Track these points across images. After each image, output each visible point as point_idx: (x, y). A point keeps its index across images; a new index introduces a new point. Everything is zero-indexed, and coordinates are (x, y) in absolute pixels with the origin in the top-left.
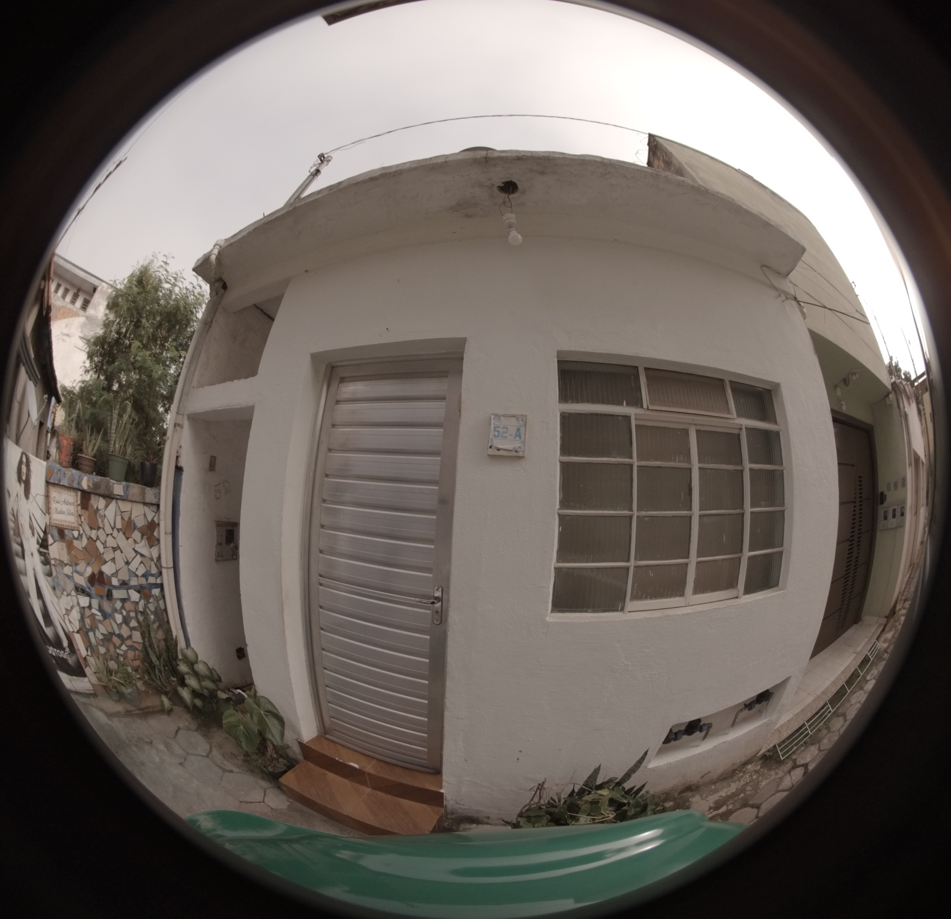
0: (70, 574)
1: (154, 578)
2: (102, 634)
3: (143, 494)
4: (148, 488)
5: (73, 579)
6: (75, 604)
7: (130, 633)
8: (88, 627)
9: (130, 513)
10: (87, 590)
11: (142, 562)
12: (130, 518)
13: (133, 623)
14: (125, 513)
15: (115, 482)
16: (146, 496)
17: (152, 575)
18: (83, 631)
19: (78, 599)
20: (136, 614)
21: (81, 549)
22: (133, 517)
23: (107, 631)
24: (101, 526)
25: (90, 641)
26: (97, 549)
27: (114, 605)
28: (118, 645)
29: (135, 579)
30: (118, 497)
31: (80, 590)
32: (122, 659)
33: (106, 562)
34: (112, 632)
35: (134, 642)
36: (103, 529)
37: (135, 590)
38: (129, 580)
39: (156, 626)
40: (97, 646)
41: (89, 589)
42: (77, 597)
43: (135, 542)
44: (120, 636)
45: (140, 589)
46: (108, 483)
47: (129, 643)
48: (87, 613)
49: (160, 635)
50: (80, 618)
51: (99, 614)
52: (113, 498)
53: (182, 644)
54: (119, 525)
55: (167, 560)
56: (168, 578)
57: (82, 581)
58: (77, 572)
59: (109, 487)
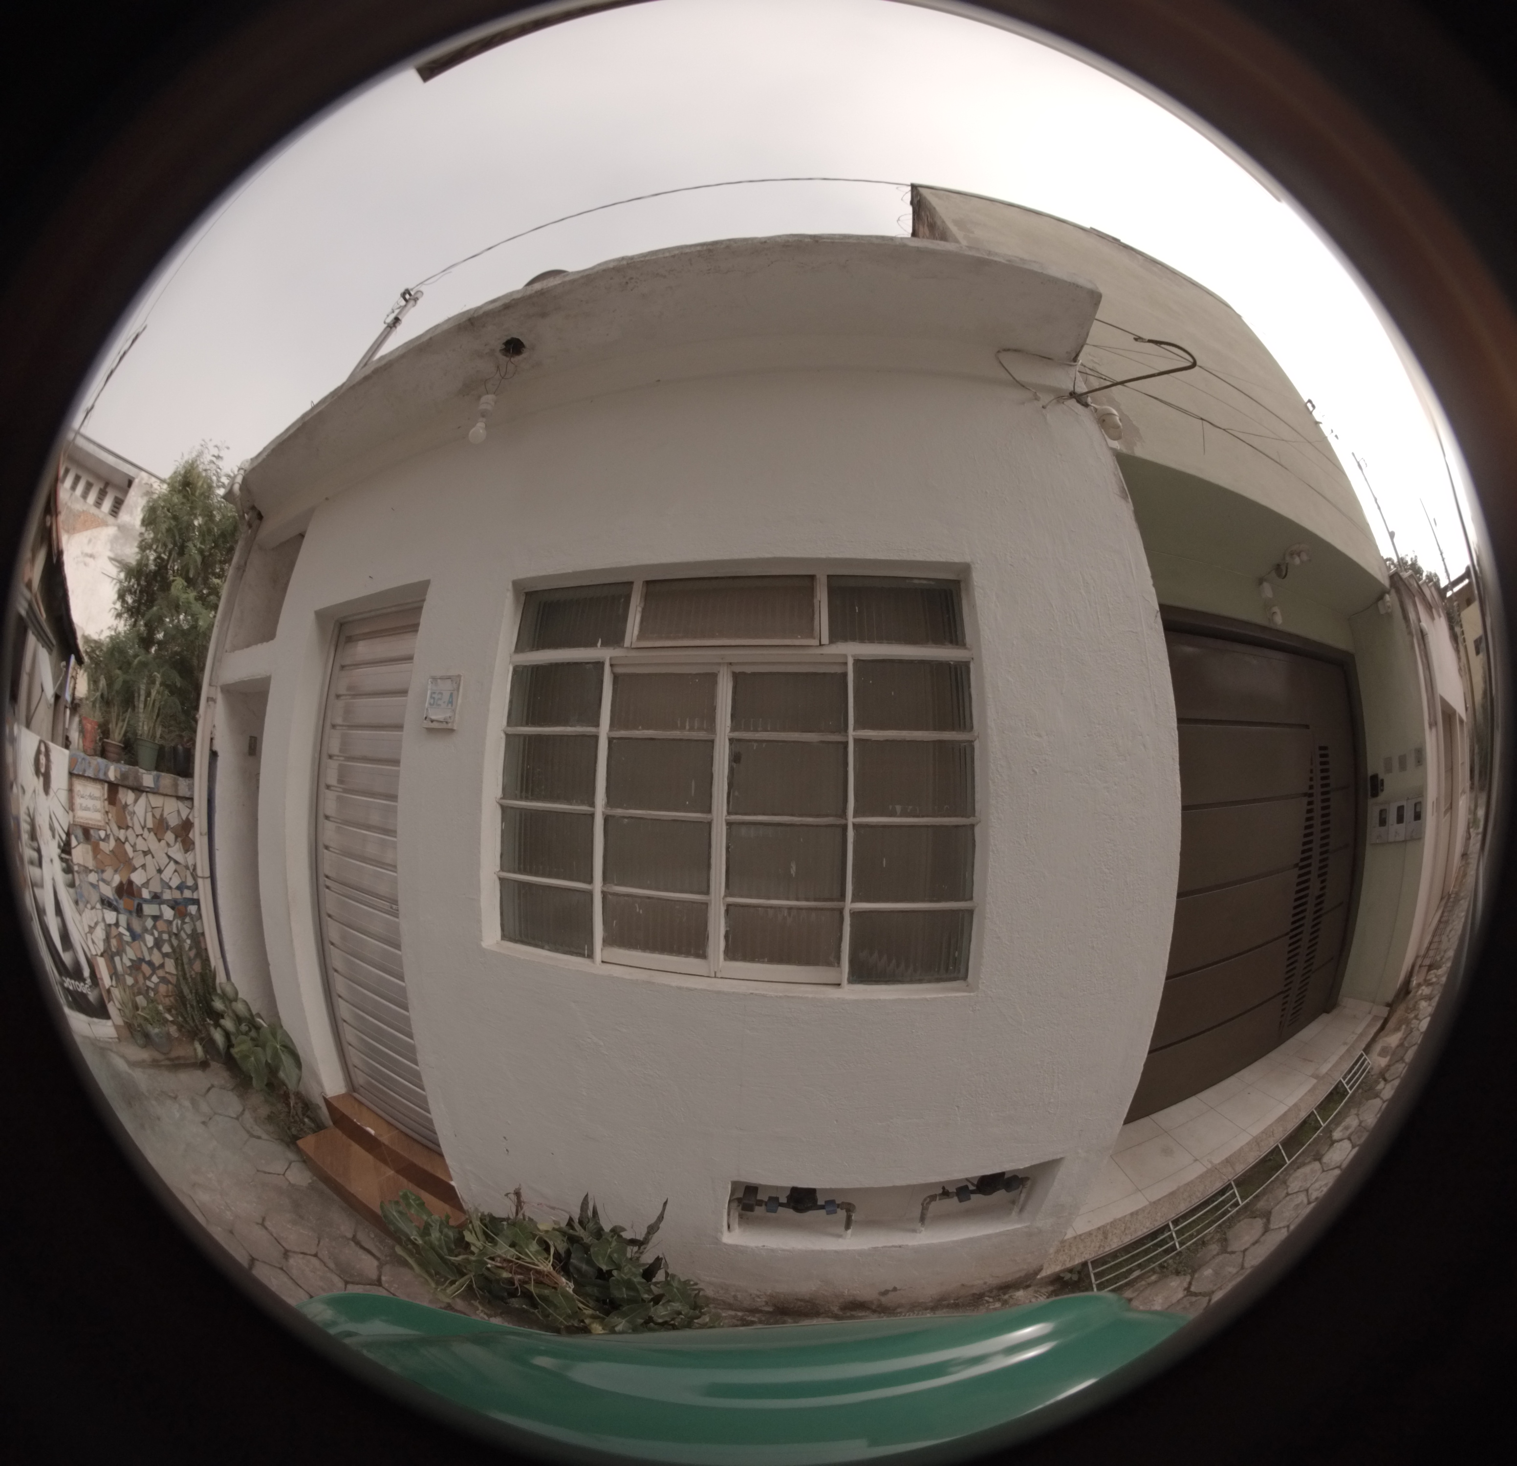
0: (95, 882)
1: (190, 892)
2: (131, 960)
3: (176, 785)
4: (181, 779)
5: (99, 889)
6: (100, 919)
7: (161, 962)
8: (114, 950)
9: (161, 809)
10: (115, 903)
11: (175, 871)
12: (162, 815)
13: (166, 949)
14: (156, 809)
15: (144, 771)
16: (179, 788)
17: (188, 888)
18: (108, 954)
19: (103, 914)
20: (170, 937)
21: (108, 852)
22: (165, 815)
23: (136, 956)
24: (130, 824)
25: (115, 967)
26: (126, 853)
27: (144, 923)
28: (147, 975)
29: (168, 891)
30: (148, 790)
31: (106, 903)
32: (152, 994)
33: (135, 869)
34: (142, 957)
35: (167, 973)
36: (133, 828)
37: (168, 906)
38: (162, 893)
39: (192, 954)
40: (123, 975)
41: (117, 901)
42: (102, 910)
43: (168, 845)
44: (150, 963)
45: (174, 905)
46: (138, 771)
47: (161, 973)
48: (114, 932)
49: (197, 966)
50: (104, 937)
51: (127, 933)
52: (143, 791)
53: (221, 978)
54: (150, 825)
55: (203, 869)
56: (204, 893)
57: (108, 892)
58: (104, 881)
59: (138, 778)
